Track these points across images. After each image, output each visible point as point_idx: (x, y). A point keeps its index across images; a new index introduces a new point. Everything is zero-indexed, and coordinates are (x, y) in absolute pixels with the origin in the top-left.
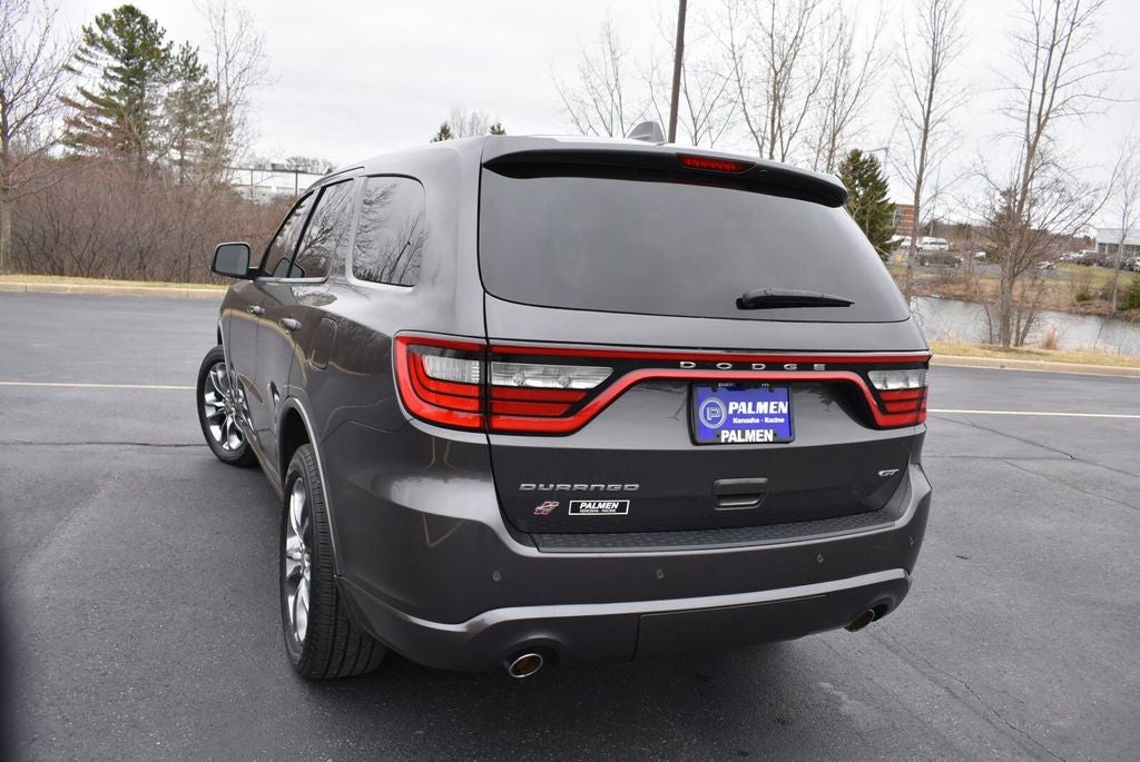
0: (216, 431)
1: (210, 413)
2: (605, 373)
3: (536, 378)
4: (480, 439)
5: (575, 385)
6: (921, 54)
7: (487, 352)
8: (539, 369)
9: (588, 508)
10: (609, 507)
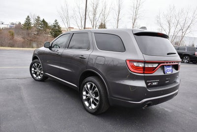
0: (34, 75)
1: (33, 72)
2: (157, 65)
3: (150, 66)
4: (143, 75)
5: (154, 66)
6: (117, 8)
7: (145, 62)
8: (150, 64)
9: (154, 84)
10: (156, 83)
